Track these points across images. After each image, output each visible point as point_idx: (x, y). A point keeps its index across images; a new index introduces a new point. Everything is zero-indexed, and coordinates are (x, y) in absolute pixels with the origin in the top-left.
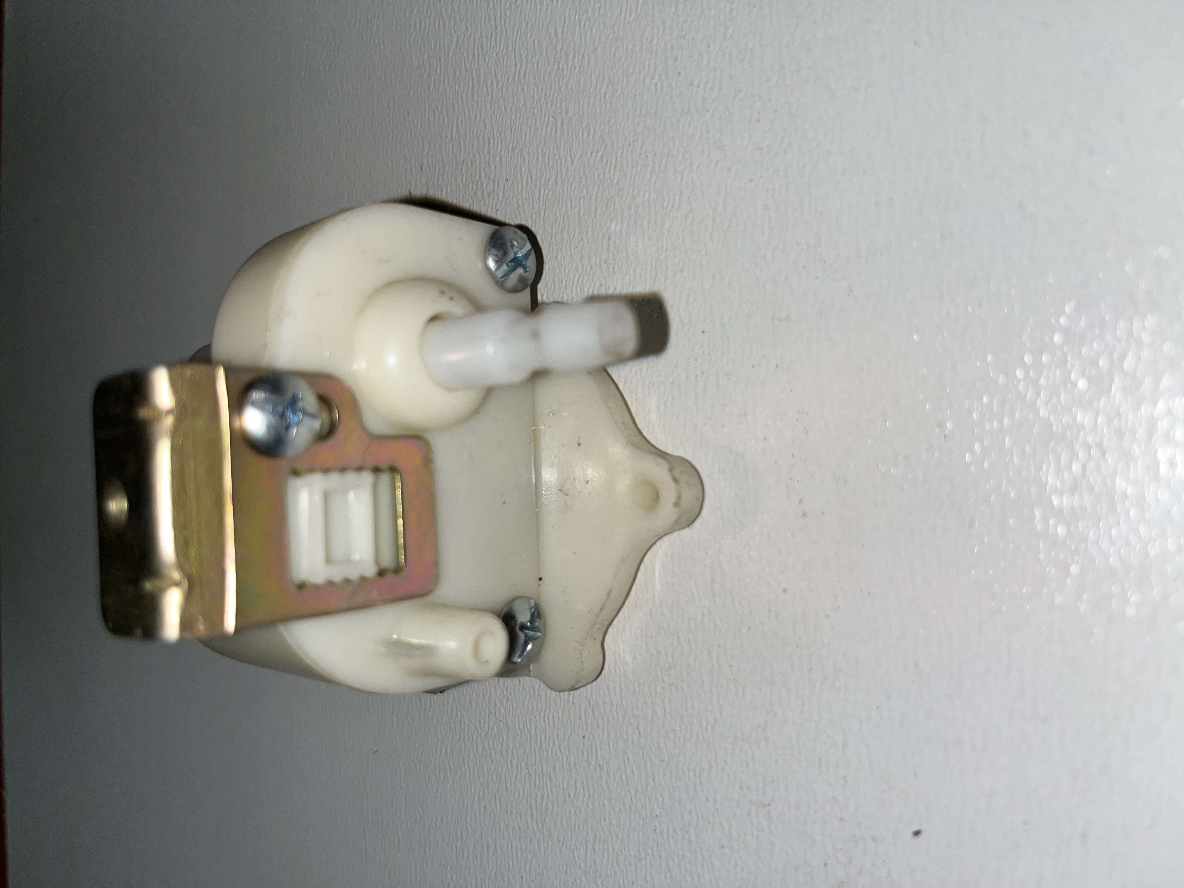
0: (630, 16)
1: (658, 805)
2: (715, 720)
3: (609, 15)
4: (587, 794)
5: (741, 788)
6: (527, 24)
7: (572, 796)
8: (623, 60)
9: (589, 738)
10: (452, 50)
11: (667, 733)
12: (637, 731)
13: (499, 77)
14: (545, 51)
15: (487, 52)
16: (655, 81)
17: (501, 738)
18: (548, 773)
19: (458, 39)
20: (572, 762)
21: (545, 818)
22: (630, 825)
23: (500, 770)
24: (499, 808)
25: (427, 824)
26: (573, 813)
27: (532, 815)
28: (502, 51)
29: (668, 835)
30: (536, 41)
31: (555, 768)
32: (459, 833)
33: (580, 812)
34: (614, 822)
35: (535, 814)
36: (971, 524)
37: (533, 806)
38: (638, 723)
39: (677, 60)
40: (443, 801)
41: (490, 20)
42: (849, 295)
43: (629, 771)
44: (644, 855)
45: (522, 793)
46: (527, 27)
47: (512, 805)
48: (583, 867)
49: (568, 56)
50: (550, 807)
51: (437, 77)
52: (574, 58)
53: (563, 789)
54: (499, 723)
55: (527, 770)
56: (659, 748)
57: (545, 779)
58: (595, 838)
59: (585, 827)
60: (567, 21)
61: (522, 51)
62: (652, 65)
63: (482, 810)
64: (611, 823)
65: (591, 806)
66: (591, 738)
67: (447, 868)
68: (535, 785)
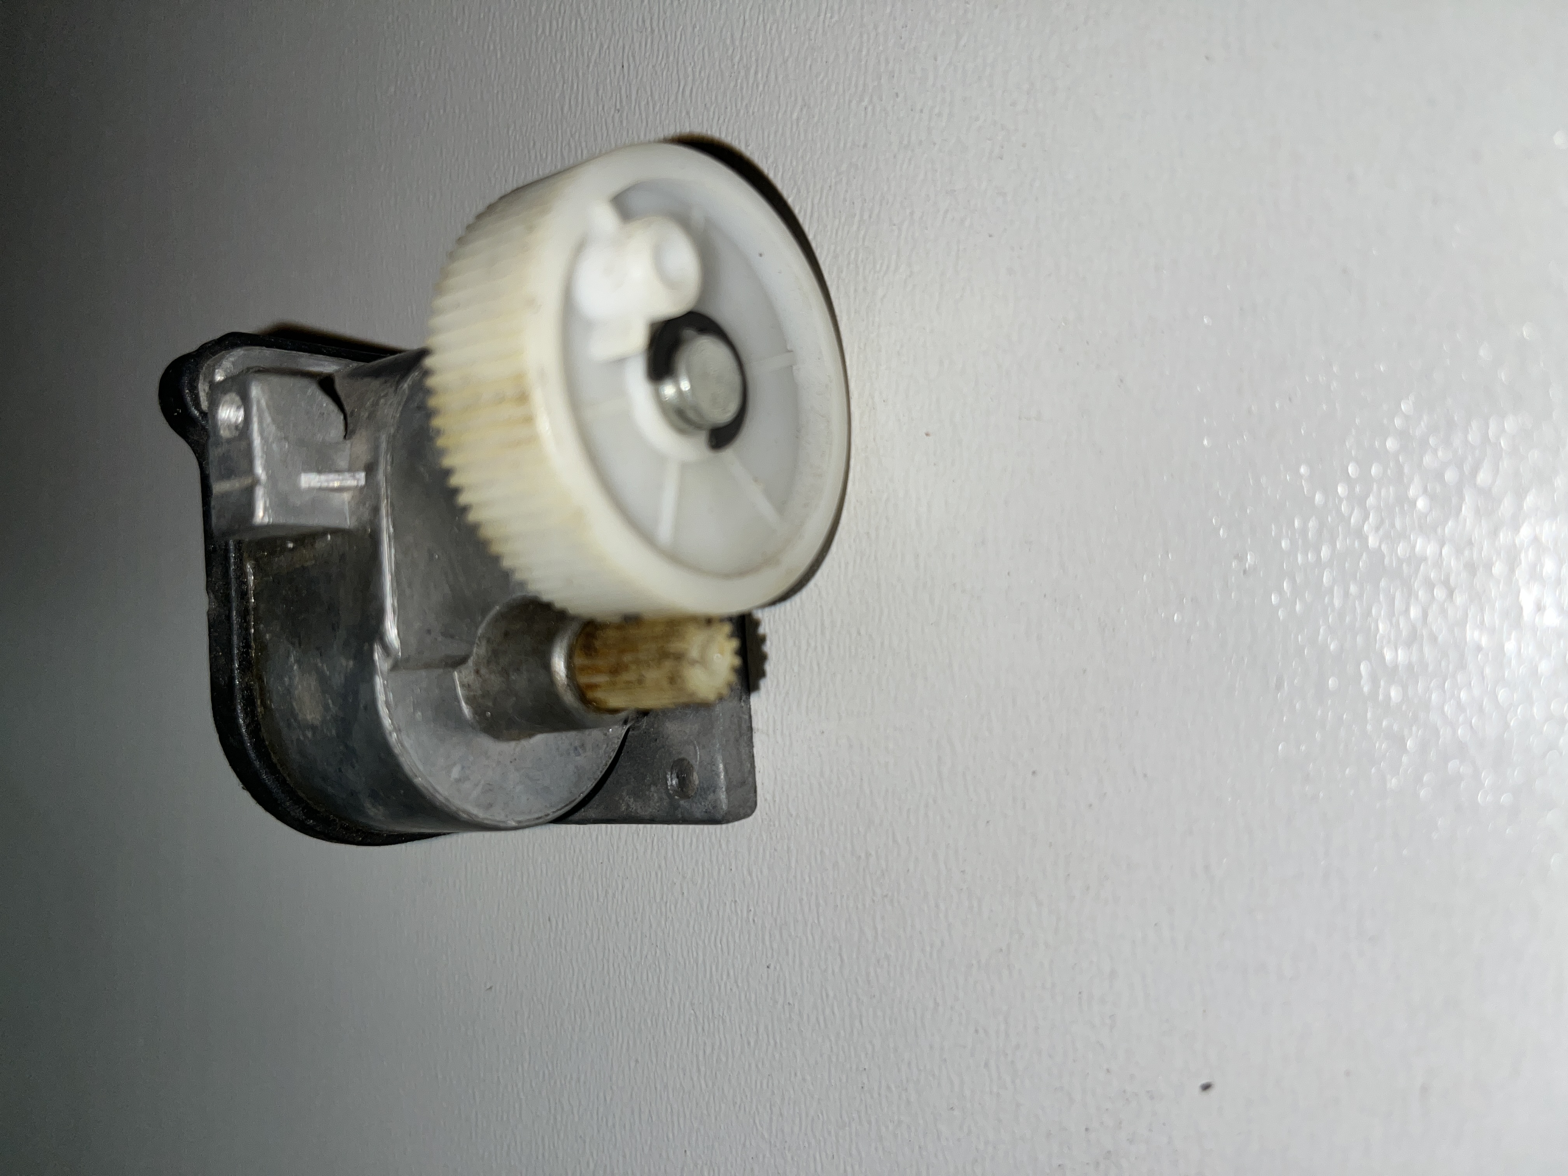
0: (831, 17)
1: (867, 1054)
2: (942, 942)
3: (803, 16)
4: (772, 1042)
5: (977, 1031)
6: (694, 27)
7: (752, 1044)
8: (822, 76)
9: (775, 968)
10: (593, 61)
11: (878, 961)
12: (839, 960)
13: (657, 98)
14: (717, 63)
15: (640, 63)
16: (864, 104)
17: (658, 970)
18: (721, 1015)
19: (601, 46)
20: (753, 1000)
21: (716, 1074)
22: (830, 1081)
23: (656, 1012)
24: (654, 1060)
25: (558, 1083)
26: (753, 1066)
27: (699, 1070)
28: (661, 63)
29: (879, 1094)
30: (706, 51)
31: (729, 1007)
32: (601, 1095)
33: (763, 1064)
34: (808, 1078)
35: (703, 1069)
36: (1279, 686)
37: (701, 1058)
38: (840, 948)
39: (893, 76)
40: (580, 1053)
41: (644, 21)
42: (1119, 386)
43: (828, 1011)
44: (847, 1120)
45: (685, 1042)
46: (694, 30)
47: (672, 1057)
48: (766, 1136)
49: (747, 70)
50: (724, 1059)
51: (573, 96)
52: (756, 73)
53: (741, 1035)
54: (656, 949)
55: (692, 1012)
56: (869, 982)
57: (716, 1022)
58: (783, 1099)
59: (770, 1084)
60: (748, 24)
61: (687, 64)
62: (861, 82)
63: (633, 1064)
64: (804, 1080)
65: (777, 1056)
66: (778, 968)
67: (585, 1142)
68: (703, 1030)
